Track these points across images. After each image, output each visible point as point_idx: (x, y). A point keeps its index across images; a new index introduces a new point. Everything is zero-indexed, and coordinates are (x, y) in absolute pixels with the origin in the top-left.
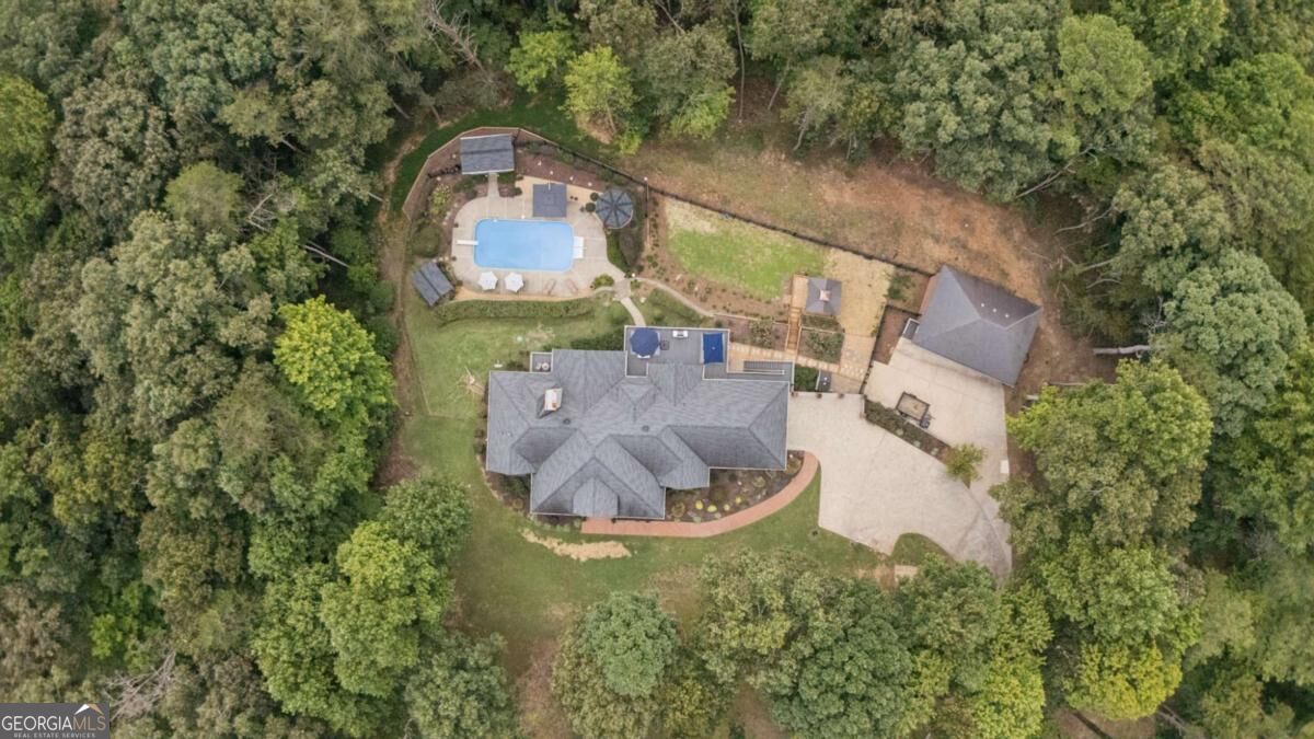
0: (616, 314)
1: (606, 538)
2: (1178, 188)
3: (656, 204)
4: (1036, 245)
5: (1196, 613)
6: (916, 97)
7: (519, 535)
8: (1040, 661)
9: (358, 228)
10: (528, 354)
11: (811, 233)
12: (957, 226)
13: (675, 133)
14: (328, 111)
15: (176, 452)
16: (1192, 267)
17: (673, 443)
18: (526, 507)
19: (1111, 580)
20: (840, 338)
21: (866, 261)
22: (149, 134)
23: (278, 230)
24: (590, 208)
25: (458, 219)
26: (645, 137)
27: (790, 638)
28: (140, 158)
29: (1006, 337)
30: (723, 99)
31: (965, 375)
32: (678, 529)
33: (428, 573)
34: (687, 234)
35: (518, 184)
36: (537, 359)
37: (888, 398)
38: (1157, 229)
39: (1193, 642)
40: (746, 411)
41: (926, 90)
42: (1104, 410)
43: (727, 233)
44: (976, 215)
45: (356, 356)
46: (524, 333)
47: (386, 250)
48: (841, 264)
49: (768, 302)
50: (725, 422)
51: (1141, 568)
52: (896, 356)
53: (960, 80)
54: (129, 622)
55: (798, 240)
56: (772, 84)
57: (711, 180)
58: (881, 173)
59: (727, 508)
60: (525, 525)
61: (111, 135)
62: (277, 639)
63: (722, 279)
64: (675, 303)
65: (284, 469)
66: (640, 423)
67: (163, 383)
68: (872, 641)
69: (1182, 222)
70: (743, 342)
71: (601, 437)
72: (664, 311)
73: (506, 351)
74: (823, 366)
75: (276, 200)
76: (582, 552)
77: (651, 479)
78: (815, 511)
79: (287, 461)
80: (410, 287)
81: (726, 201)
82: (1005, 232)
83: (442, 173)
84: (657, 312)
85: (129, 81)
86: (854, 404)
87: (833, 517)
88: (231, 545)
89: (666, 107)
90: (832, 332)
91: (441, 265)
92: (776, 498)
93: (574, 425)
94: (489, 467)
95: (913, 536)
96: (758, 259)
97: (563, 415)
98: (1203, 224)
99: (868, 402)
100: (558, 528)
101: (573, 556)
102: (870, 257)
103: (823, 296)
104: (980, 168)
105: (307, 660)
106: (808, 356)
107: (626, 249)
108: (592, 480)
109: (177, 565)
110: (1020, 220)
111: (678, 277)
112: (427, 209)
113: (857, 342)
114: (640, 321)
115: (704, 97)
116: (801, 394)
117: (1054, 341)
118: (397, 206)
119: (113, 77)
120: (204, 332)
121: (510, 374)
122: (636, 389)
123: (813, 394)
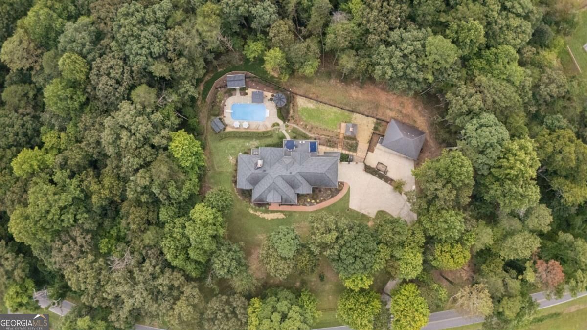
0: (280, 136)
1: (277, 211)
2: (465, 93)
3: (294, 98)
4: (427, 112)
5: (474, 233)
6: (379, 64)
7: (247, 211)
8: (422, 250)
9: (191, 106)
10: (250, 149)
11: (347, 108)
12: (398, 105)
13: (300, 74)
14: (185, 68)
15: (139, 179)
16: (471, 118)
17: (300, 178)
18: (250, 201)
19: (441, 220)
20: (357, 144)
21: (366, 118)
22: (125, 75)
23: (167, 107)
24: (271, 100)
25: (226, 103)
26: (290, 75)
27: (337, 238)
28: (121, 83)
29: (413, 142)
30: (316, 63)
31: (399, 156)
32: (301, 208)
33: (220, 219)
34: (305, 108)
35: (246, 91)
36: (254, 151)
37: (373, 163)
38: (458, 107)
39: (473, 243)
40: (324, 167)
41: (382, 62)
42: (438, 165)
43: (318, 108)
44: (405, 101)
45: (196, 149)
46: (249, 142)
47: (201, 114)
48: (358, 118)
49: (332, 132)
50: (316, 171)
51: (451, 216)
52: (376, 150)
53: (393, 59)
54: (113, 241)
55: (344, 111)
56: (334, 56)
57: (313, 90)
58: (372, 87)
59: (318, 201)
60: (250, 207)
61: (112, 75)
62: (170, 241)
63: (317, 124)
64: (301, 132)
65: (172, 185)
66: (289, 171)
67: (133, 157)
68: (363, 239)
69: (466, 104)
70: (324, 145)
71: (276, 176)
72: (297, 135)
73: (243, 148)
74: (351, 153)
75: (167, 97)
76: (269, 216)
77: (292, 190)
78: (348, 202)
79: (173, 182)
80: (210, 127)
81: (318, 97)
82: (416, 107)
83: (220, 87)
84: (294, 135)
85: (117, 56)
86: (361, 166)
87: (354, 204)
88: (153, 211)
89: (297, 66)
90: (354, 142)
91: (220, 119)
92: (334, 198)
93: (267, 172)
94: (238, 187)
95: (382, 211)
96: (329, 117)
97: (263, 169)
98: (472, 105)
99: (366, 165)
100: (261, 208)
101: (266, 218)
102: (368, 116)
103: (351, 129)
104: (400, 87)
105: (180, 248)
106: (346, 150)
107: (284, 114)
108: (273, 191)
109: (137, 217)
110: (421, 103)
111: (301, 123)
112: (215, 100)
113: (363, 145)
114: (288, 138)
115: (310, 63)
116: (343, 163)
117: (432, 145)
118: (204, 99)
119: (110, 55)
120: (146, 140)
121: (245, 155)
122: (287, 160)
123: (347, 163)
